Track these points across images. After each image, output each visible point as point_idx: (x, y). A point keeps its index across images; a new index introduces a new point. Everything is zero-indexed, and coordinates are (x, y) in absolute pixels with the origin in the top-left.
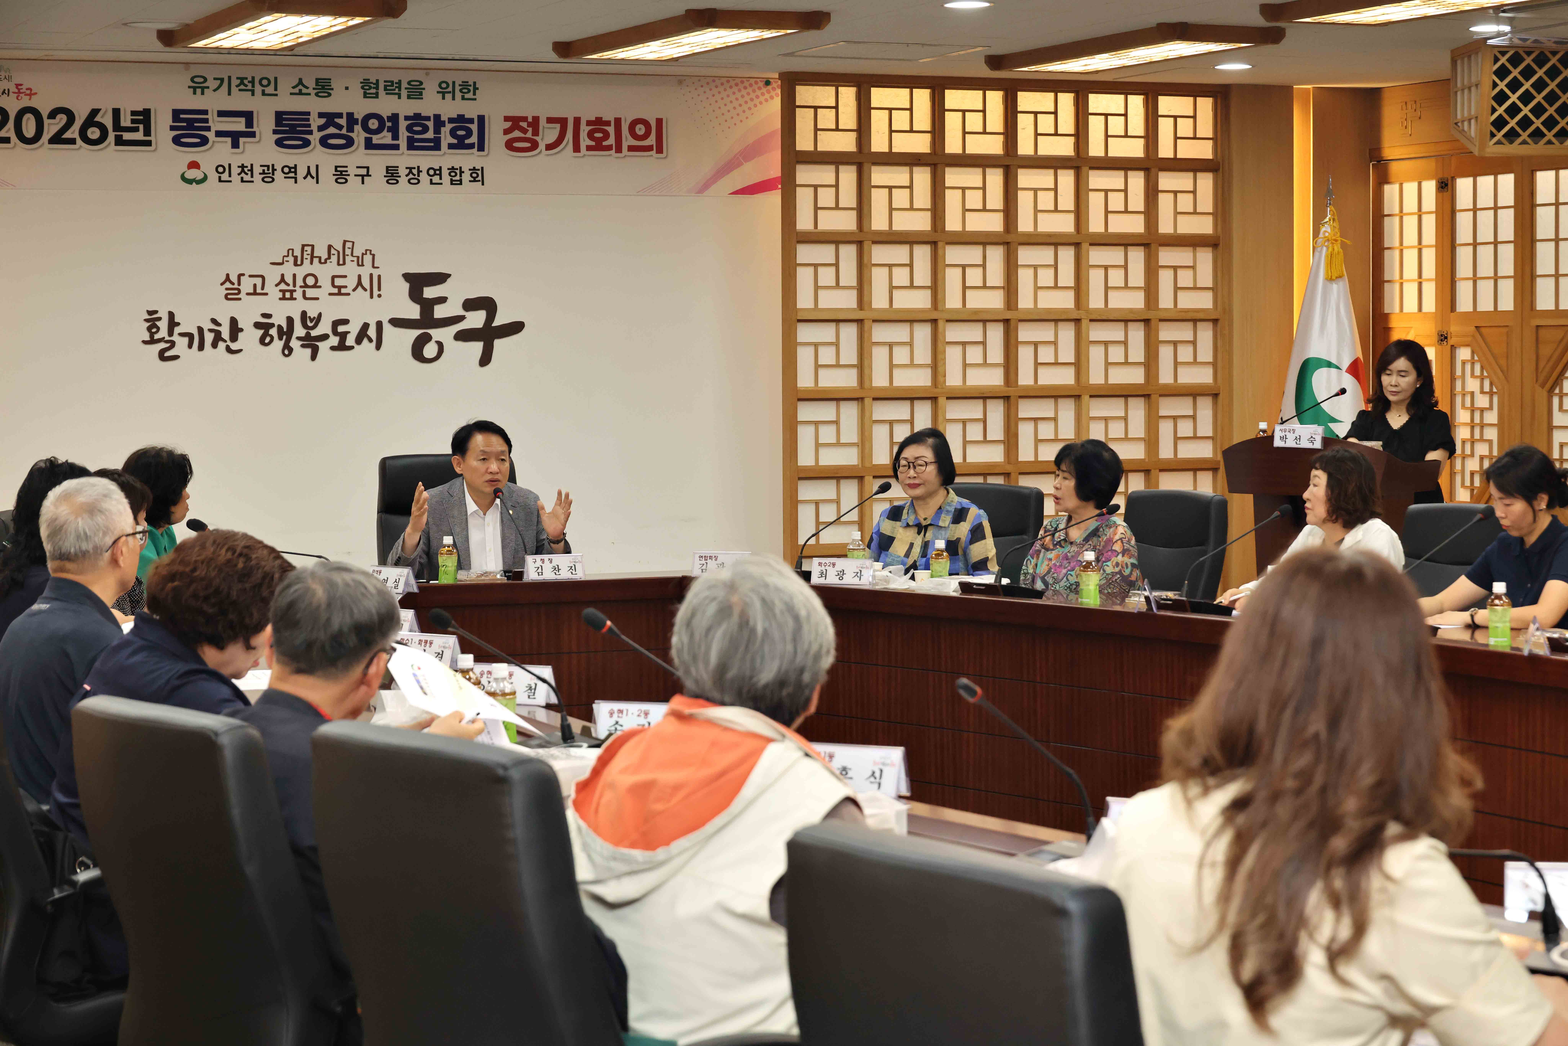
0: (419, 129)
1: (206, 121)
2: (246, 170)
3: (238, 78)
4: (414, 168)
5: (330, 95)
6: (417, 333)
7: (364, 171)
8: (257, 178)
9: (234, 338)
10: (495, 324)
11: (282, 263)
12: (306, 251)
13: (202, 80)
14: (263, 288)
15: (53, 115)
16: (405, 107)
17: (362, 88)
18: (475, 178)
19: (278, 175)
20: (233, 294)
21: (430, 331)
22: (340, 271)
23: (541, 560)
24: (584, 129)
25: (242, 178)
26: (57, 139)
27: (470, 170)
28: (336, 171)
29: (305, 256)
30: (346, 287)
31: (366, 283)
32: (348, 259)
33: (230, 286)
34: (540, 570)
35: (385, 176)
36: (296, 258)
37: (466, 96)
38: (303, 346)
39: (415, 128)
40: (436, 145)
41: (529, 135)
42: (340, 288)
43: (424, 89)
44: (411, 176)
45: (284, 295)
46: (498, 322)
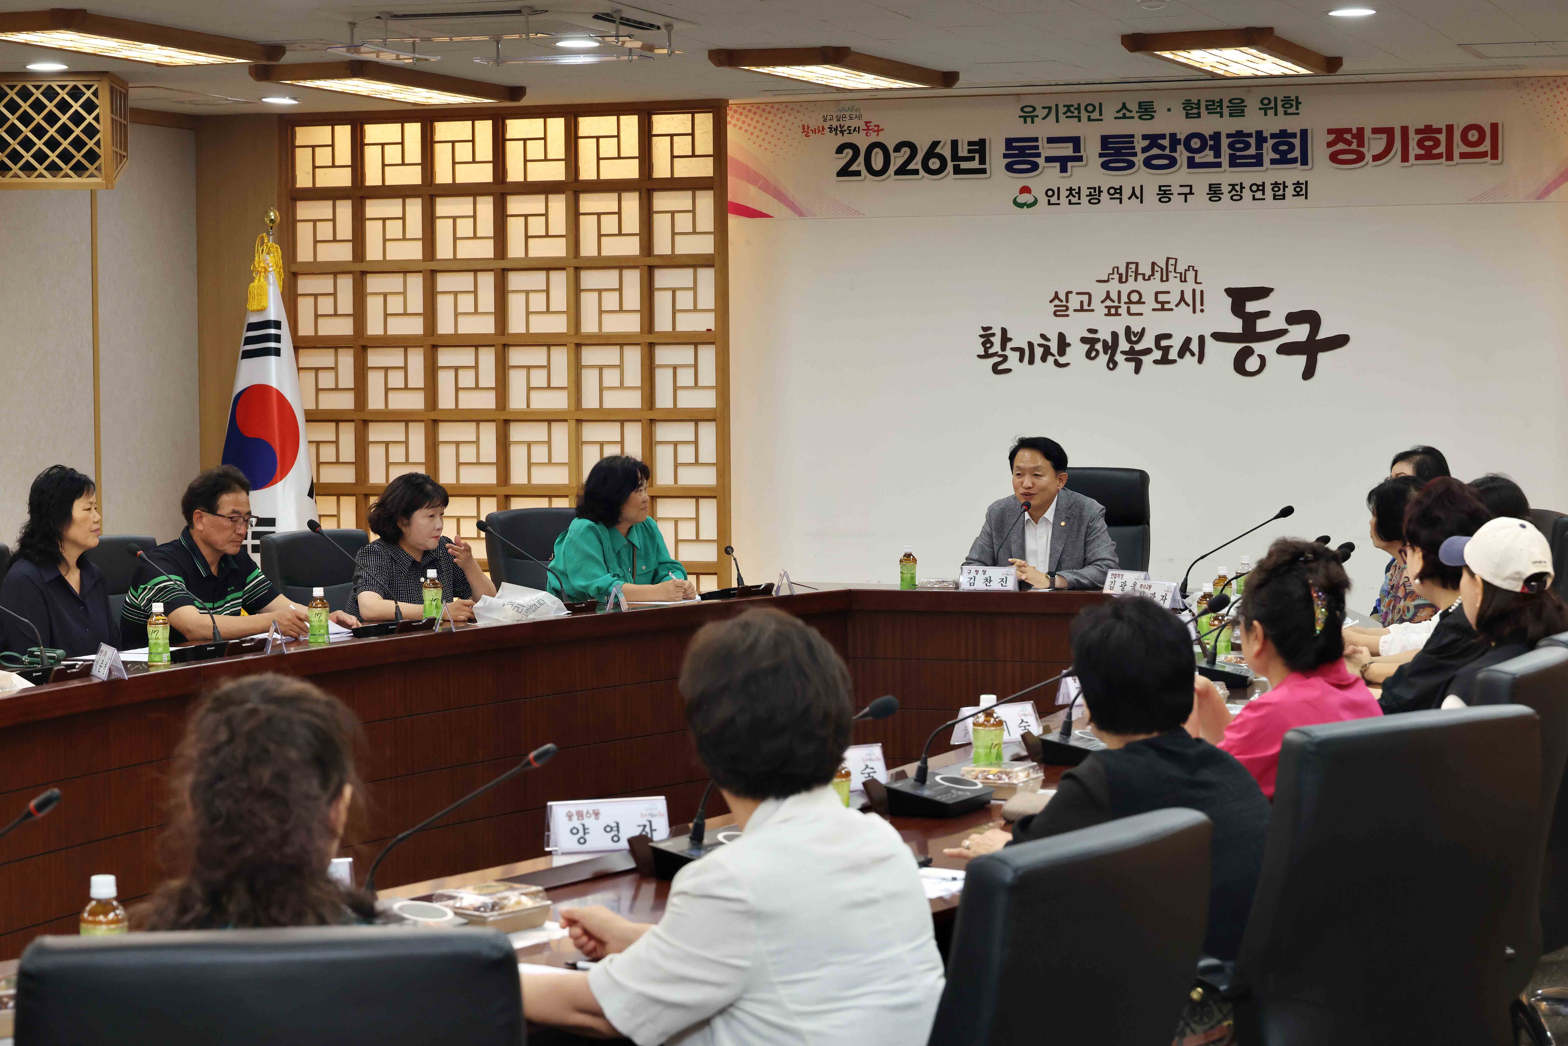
0: (1242, 146)
1: (1037, 147)
2: (1074, 192)
3: (1064, 106)
4: (1237, 185)
5: (1153, 117)
6: (1239, 346)
7: (1187, 190)
8: (1084, 199)
9: (1062, 352)
10: (1319, 337)
11: (1107, 281)
12: (1131, 268)
13: (1031, 109)
14: (1089, 305)
15: (897, 149)
16: (1227, 125)
17: (1184, 108)
18: (1298, 192)
19: (1104, 196)
20: (1061, 311)
21: (1252, 345)
22: (1163, 287)
24: (1413, 139)
25: (1070, 200)
26: (902, 171)
27: (1294, 184)
28: (1160, 190)
29: (1130, 273)
30: (1169, 302)
31: (1189, 298)
32: (1171, 275)
33: (1059, 303)
34: (972, 581)
35: (1208, 194)
36: (1121, 275)
37: (1289, 111)
38: (1127, 360)
39: (1238, 146)
40: (1258, 161)
41: (1354, 146)
42: (1163, 303)
43: (1246, 106)
44: (1234, 193)
45: (1109, 311)
46: (1322, 335)
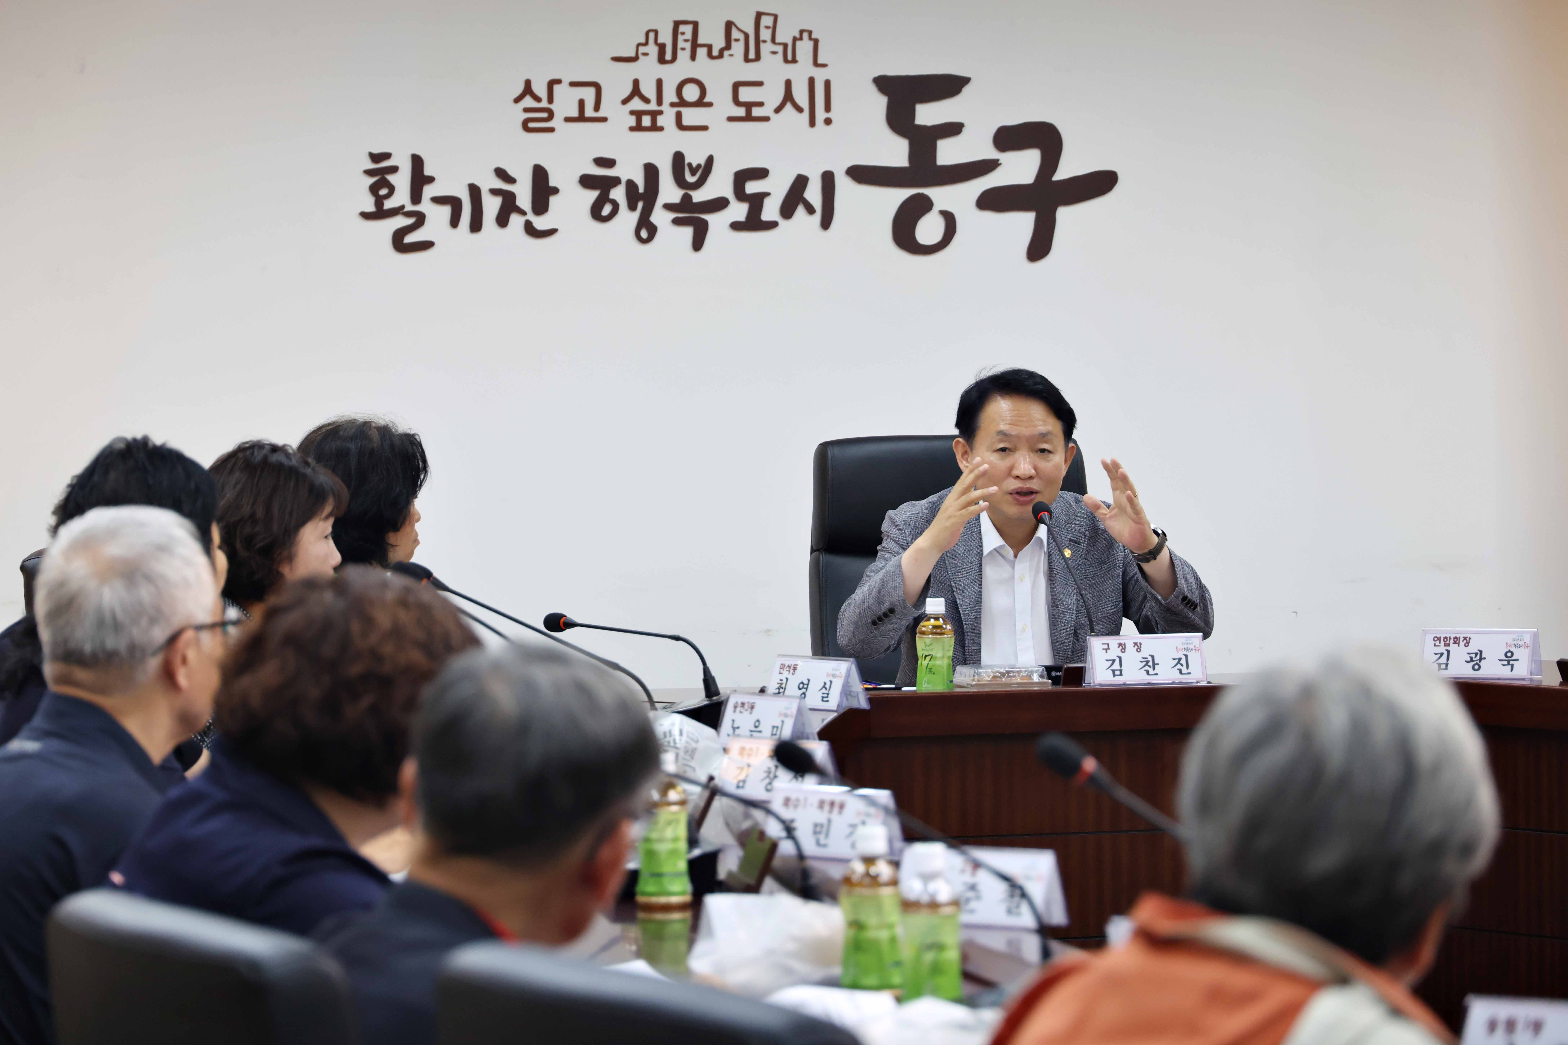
6: (901, 194)
9: (540, 205)
10: (1060, 175)
11: (635, 59)
12: (683, 33)
14: (597, 108)
20: (539, 121)
21: (928, 191)
22: (750, 72)
23: (1120, 645)
29: (681, 44)
30: (761, 104)
31: (801, 96)
32: (766, 48)
33: (532, 104)
34: (1116, 666)
36: (662, 48)
38: (677, 222)
42: (749, 106)
45: (639, 121)
46: (1065, 171)
